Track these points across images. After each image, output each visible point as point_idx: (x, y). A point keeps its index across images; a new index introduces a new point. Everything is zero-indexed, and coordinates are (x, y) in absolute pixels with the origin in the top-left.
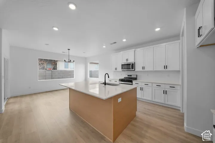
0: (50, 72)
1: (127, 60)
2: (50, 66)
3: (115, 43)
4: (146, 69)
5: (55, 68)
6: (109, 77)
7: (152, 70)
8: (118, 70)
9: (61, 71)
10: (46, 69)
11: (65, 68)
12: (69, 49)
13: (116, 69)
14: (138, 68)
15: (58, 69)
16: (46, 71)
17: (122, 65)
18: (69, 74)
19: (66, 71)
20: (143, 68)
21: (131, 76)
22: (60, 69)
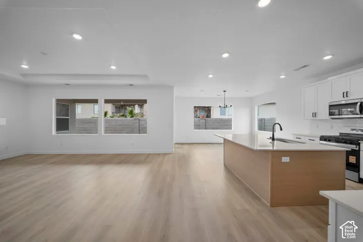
0: (204, 121)
1: (345, 94)
2: (203, 114)
3: (305, 66)
5: (208, 116)
6: (281, 129)
8: (319, 117)
9: (216, 120)
10: (199, 117)
11: (221, 115)
12: (224, 91)
15: (212, 117)
16: (199, 121)
17: (330, 106)
18: (226, 124)
19: (221, 120)
22: (214, 118)
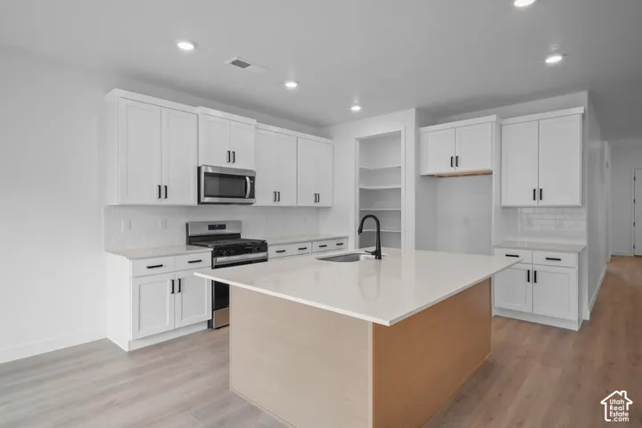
1: (231, 156)
13: (164, 192)
20: (277, 196)
21: (223, 227)
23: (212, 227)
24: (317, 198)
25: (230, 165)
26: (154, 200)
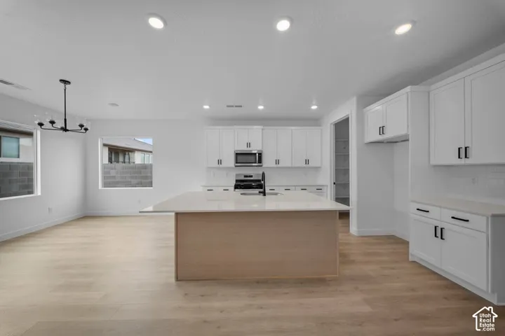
1: (249, 145)
4: (281, 165)
7: (290, 165)
13: (220, 162)
14: (268, 161)
17: (237, 154)
20: (277, 162)
21: (251, 176)
23: (245, 176)
24: (307, 162)
25: (249, 149)
26: (217, 165)
